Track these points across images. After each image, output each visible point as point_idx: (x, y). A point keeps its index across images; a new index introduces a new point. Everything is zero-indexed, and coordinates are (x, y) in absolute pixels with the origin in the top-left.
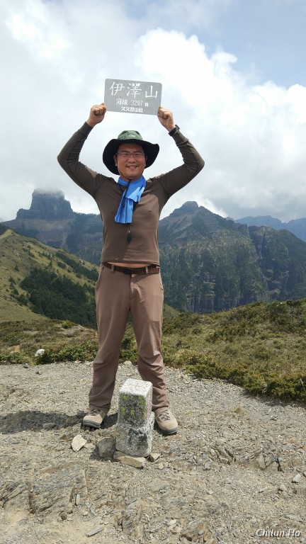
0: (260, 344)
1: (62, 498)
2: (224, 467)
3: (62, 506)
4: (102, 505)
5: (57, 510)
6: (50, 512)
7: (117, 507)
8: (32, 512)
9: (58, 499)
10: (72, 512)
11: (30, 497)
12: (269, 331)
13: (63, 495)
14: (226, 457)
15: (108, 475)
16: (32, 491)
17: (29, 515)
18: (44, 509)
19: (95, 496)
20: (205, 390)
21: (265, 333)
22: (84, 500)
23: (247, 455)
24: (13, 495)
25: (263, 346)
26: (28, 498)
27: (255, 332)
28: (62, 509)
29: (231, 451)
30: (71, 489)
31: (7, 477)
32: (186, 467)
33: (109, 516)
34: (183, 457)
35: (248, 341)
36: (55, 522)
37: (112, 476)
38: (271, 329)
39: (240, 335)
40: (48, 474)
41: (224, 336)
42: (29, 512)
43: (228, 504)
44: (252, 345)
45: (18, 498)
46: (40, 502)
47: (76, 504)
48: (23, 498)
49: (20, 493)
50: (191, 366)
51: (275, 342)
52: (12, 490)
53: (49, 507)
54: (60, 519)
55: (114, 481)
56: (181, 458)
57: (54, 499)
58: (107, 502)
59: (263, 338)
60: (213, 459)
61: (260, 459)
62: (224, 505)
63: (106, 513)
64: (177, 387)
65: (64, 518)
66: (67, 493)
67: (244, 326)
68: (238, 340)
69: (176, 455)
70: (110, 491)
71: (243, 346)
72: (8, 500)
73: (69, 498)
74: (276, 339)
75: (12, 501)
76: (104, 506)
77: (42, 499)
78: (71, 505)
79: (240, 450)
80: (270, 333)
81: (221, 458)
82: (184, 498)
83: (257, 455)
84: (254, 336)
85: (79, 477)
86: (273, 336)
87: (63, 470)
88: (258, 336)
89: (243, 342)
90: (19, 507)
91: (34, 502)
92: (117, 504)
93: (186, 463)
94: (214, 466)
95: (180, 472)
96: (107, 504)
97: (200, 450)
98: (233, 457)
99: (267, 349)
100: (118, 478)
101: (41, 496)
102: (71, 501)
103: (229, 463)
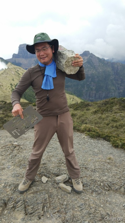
0: (114, 115)
1: (39, 209)
2: (107, 193)
3: (39, 213)
4: (55, 212)
5: (37, 214)
6: (34, 215)
7: (62, 213)
8: (26, 215)
9: (37, 209)
10: (43, 215)
11: (25, 207)
12: (118, 110)
13: (39, 208)
14: (107, 188)
15: (57, 196)
16: (26, 204)
17: (25, 216)
18: (31, 214)
19: (52, 208)
20: (94, 144)
21: (116, 111)
22: (48, 209)
23: (117, 187)
24: (18, 206)
25: (115, 116)
26: (24, 208)
27: (112, 110)
28: (39, 214)
29: (109, 185)
30: (42, 204)
31: (15, 195)
32: (91, 193)
33: (59, 218)
34: (89, 188)
35: (109, 114)
36: (36, 221)
37: (59, 197)
38: (119, 109)
39: (106, 112)
40: (32, 195)
41: (99, 112)
42: (25, 215)
43: (109, 213)
44: (110, 116)
45: (20, 208)
46: (30, 210)
47: (44, 211)
48: (22, 208)
49: (21, 206)
50: (88, 133)
51: (120, 115)
52: (17, 203)
53: (33, 213)
54: (38, 219)
55: (60, 200)
56: (88, 188)
57: (35, 209)
58: (58, 211)
59: (115, 113)
60: (101, 188)
61: (122, 189)
62: (108, 214)
63: (57, 216)
64: (82, 142)
65: (40, 218)
66: (40, 207)
67: (107, 108)
68: (105, 113)
69: (86, 186)
70: (59, 205)
71: (107, 116)
72: (16, 208)
73: (42, 209)
74: (121, 114)
75: (18, 209)
76: (57, 213)
77: (30, 209)
78: (42, 212)
79: (113, 184)
80: (118, 111)
81: (106, 188)
82: (91, 210)
83: (121, 187)
84: (111, 112)
85: (45, 198)
86: (120, 112)
87: (38, 193)
88: (113, 112)
89: (107, 115)
90: (21, 212)
91: (27, 210)
92: (62, 212)
93: (91, 191)
94: (103, 192)
95: (88, 195)
96: (58, 212)
97: (96, 184)
98: (110, 187)
99: (117, 117)
100: (62, 198)
101: (30, 208)
102: (42, 210)
103: (109, 190)
